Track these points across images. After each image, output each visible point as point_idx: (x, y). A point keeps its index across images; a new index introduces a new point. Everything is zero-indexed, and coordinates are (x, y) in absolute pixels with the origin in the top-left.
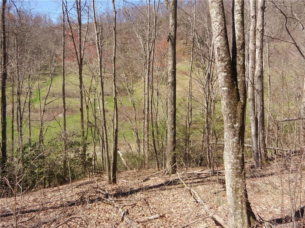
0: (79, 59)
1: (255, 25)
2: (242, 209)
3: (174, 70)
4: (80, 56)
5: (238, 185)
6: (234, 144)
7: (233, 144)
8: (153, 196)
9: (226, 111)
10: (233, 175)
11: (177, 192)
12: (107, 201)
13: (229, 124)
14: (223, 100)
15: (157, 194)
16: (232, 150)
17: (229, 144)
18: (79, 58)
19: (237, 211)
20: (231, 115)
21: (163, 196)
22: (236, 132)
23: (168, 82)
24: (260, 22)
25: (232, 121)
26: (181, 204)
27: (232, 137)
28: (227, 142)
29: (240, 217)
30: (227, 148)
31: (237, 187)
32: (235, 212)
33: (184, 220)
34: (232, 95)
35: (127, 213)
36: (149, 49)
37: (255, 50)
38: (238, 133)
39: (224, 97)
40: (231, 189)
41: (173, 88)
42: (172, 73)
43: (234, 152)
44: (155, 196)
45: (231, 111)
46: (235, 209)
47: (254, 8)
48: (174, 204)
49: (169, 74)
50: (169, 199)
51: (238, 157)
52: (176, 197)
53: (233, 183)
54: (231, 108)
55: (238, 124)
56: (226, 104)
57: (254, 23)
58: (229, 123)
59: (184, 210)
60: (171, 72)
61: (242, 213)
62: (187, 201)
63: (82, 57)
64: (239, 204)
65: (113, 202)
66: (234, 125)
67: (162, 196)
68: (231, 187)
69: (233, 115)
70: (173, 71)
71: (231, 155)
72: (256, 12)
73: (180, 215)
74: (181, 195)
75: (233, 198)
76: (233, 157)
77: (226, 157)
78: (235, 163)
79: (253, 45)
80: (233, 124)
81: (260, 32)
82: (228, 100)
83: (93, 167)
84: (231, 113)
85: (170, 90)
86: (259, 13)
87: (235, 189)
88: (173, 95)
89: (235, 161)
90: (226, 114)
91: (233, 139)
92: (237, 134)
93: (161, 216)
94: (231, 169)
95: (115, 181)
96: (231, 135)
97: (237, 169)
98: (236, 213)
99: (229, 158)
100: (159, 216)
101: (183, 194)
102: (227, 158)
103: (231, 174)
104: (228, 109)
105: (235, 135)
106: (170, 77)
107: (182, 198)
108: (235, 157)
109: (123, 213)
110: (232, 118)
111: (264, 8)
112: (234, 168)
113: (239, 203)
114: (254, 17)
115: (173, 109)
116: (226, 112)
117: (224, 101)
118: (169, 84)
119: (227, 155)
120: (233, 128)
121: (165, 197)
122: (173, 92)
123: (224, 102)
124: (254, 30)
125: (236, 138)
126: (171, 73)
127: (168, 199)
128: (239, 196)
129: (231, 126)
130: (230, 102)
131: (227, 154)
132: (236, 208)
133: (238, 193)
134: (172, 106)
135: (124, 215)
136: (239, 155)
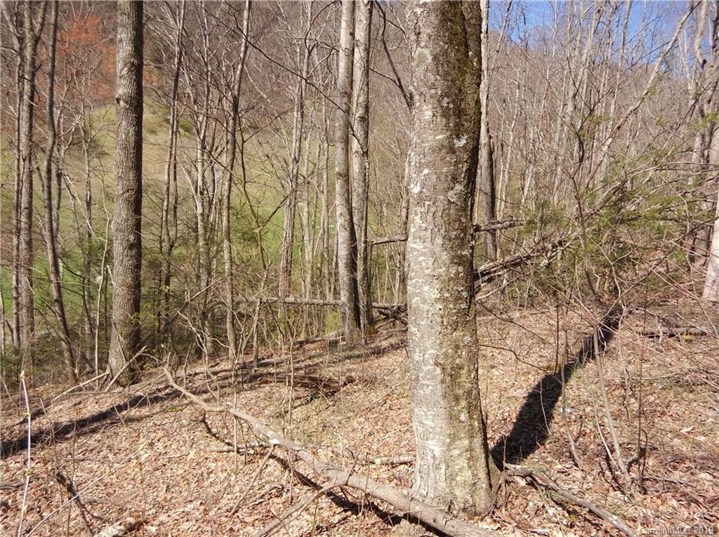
2: (472, 437)
3: (136, 61)
5: (460, 357)
6: (452, 211)
7: (447, 212)
9: (433, 86)
10: (445, 323)
11: (160, 434)
13: (440, 137)
14: (422, 44)
15: (92, 450)
16: (443, 231)
17: (432, 210)
19: (454, 446)
20: (448, 103)
21: (115, 454)
22: (461, 165)
23: (117, 96)
25: (451, 125)
26: (186, 468)
27: (446, 185)
28: (427, 203)
29: (466, 465)
30: (424, 225)
31: (458, 361)
32: (450, 450)
33: (224, 519)
34: (452, 27)
36: (32, 30)
37: (353, 50)
38: (464, 170)
39: (428, 31)
40: (438, 371)
41: (132, 116)
42: (130, 70)
43: (450, 240)
44: (83, 460)
45: (448, 87)
46: (448, 440)
48: (158, 473)
49: (118, 71)
50: (137, 458)
51: (461, 257)
52: (161, 448)
53: (444, 350)
54: (449, 78)
55: (466, 137)
56: (435, 58)
58: (441, 133)
59: (206, 483)
60: (125, 66)
61: (470, 449)
62: (202, 453)
64: (461, 422)
66: (455, 141)
67: (111, 456)
68: (437, 364)
69: (453, 101)
70: (133, 64)
71: (438, 249)
73: (201, 504)
74: (178, 438)
75: (443, 403)
76: (445, 256)
77: (421, 258)
78: (452, 278)
79: (349, 37)
80: (451, 135)
82: (441, 43)
84: (447, 95)
85: (124, 123)
87: (452, 368)
88: (132, 139)
89: (453, 270)
90: (432, 97)
91: (451, 193)
92: (463, 175)
94: (437, 300)
96: (443, 178)
97: (458, 299)
98: (451, 453)
99: (430, 263)
100: (122, 527)
101: (184, 435)
102: (424, 264)
103: (439, 320)
104: (438, 77)
105: (455, 179)
106: (122, 81)
107: (183, 448)
108: (453, 258)
110: (451, 112)
112: (448, 295)
113: (463, 417)
115: (132, 183)
116: (433, 91)
117: (426, 46)
118: (121, 102)
119: (423, 254)
120: (452, 150)
122: (132, 130)
123: (427, 52)
125: (459, 187)
126: (126, 69)
127: (135, 461)
128: (461, 392)
129: (446, 143)
130: (445, 53)
131: (425, 248)
132: (454, 438)
133: (460, 383)
134: (131, 175)
136: (463, 251)
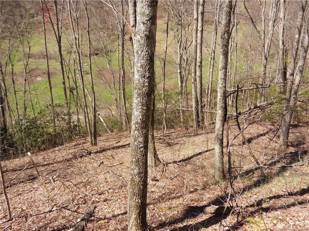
0: (58, 37)
1: (197, 26)
4: (59, 34)
8: (120, 153)
12: (90, 157)
18: (57, 35)
24: (200, 24)
35: (103, 163)
37: (197, 45)
47: (197, 12)
57: (196, 24)
63: (60, 35)
65: (95, 157)
72: (198, 16)
79: (195, 42)
81: (200, 32)
83: (78, 131)
86: (200, 17)
93: (120, 164)
95: (95, 144)
109: (100, 163)
111: (203, 13)
114: (196, 20)
121: (127, 153)
124: (196, 29)
135: (100, 164)
